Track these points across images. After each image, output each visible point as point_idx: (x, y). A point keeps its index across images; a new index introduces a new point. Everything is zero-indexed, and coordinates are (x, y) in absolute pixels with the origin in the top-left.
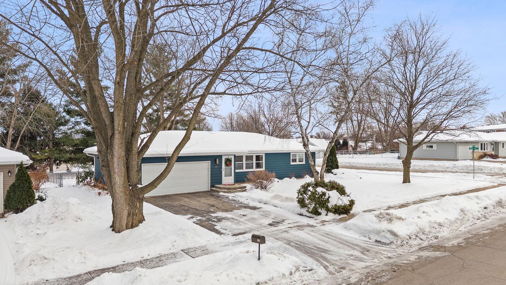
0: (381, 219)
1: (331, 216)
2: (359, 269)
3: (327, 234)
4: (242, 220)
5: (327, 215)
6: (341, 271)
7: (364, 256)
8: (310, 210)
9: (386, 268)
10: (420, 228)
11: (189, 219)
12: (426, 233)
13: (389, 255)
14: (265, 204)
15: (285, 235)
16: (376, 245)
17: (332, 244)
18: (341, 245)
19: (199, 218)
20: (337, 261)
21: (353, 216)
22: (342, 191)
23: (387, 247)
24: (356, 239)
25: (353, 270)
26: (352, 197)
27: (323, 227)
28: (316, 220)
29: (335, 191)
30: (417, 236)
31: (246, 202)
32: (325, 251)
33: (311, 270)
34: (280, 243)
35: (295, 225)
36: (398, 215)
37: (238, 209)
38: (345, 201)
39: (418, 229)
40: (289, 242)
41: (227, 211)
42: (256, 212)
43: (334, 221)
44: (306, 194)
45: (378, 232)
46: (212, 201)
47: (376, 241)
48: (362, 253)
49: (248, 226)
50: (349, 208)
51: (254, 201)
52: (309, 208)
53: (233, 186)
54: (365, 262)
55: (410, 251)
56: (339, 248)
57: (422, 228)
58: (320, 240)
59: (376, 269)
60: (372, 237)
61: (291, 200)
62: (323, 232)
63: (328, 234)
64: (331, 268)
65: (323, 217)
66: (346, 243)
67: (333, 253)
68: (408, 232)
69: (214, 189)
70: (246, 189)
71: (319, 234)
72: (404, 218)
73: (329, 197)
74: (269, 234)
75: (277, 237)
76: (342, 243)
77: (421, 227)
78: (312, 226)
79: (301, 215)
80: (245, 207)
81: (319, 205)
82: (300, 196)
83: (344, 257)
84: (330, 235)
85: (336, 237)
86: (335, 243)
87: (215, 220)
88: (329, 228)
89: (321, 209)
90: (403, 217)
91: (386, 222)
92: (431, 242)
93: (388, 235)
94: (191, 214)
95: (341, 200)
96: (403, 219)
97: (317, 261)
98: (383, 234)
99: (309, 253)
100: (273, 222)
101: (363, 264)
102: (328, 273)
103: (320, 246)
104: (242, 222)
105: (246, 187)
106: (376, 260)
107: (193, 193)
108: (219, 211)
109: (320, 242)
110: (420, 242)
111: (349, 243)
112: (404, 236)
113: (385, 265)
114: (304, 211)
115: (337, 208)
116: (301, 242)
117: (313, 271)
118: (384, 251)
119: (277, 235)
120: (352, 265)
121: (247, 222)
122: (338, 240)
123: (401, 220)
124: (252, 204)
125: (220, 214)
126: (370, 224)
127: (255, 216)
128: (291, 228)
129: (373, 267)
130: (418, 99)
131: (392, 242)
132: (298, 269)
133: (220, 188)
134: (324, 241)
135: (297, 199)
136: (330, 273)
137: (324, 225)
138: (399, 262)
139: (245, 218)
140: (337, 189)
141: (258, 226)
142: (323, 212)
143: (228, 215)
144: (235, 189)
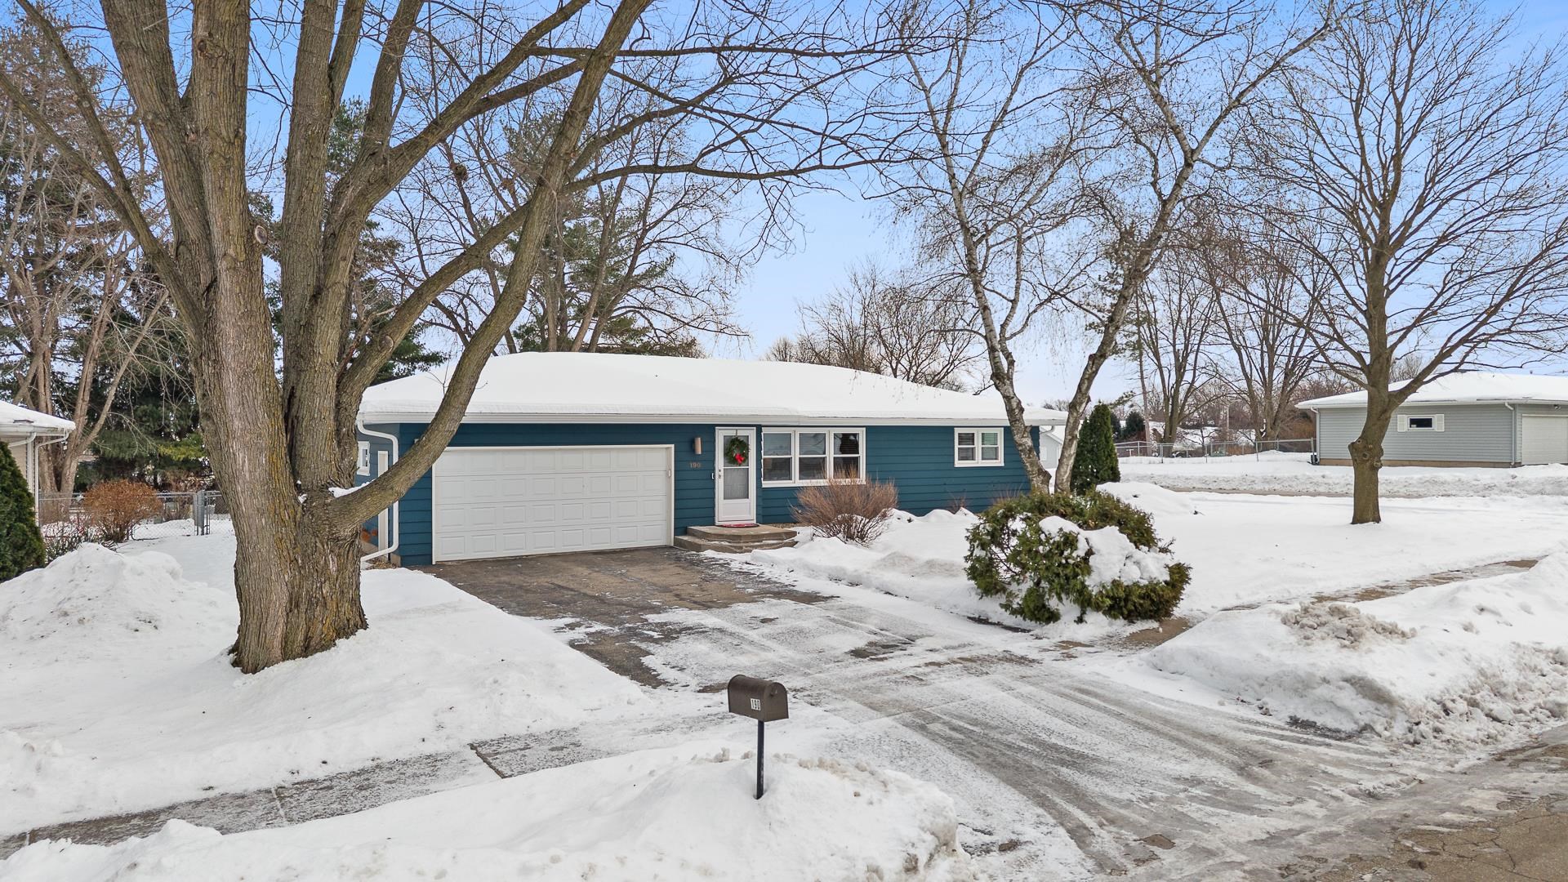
0: (1309, 632)
1: (1098, 624)
2: (1239, 848)
3: (1082, 691)
4: (753, 635)
5: (1080, 620)
6: (1154, 857)
7: (1251, 788)
8: (1016, 603)
9: (1367, 846)
10: (1482, 673)
11: (559, 630)
12: (1509, 690)
13: (1369, 784)
14: (852, 584)
15: (912, 692)
16: (1298, 741)
17: (1106, 733)
18: (1144, 737)
19: (597, 627)
20: (1129, 804)
21: (1184, 625)
22: (1139, 531)
23: (1348, 749)
24: (1206, 711)
25: (1210, 853)
26: (1179, 556)
27: (1066, 666)
28: (1038, 638)
29: (1112, 531)
30: (1473, 704)
31: (785, 579)
32: (1078, 760)
33: (1010, 846)
34: (887, 721)
35: (956, 655)
36: (1379, 619)
37: (751, 599)
38: (1151, 568)
39: (1472, 673)
40: (922, 722)
41: (710, 607)
42: (814, 610)
43: (1110, 641)
44: (1000, 545)
45: (1301, 686)
46: (669, 574)
47: (1295, 722)
48: (1242, 771)
49: (770, 656)
50: (1169, 594)
51: (815, 577)
52: (1011, 594)
53: (752, 531)
54: (1262, 813)
55: (1457, 768)
56: (1134, 746)
57: (1489, 672)
58: (1055, 713)
59: (1323, 849)
60: (1271, 703)
61: (947, 569)
62: (1067, 681)
63: (1087, 692)
64: (1105, 840)
65: (1066, 628)
66: (1166, 729)
67: (1111, 769)
68: (1436, 687)
69: (685, 538)
70: (796, 539)
71: (1047, 690)
72: (1406, 630)
73: (1090, 553)
74: (847, 686)
75: (878, 698)
76: (1147, 728)
77: (1484, 665)
78: (1023, 660)
79: (982, 621)
80: (778, 595)
81: (1051, 582)
82: (978, 552)
83: (1162, 788)
84: (1096, 695)
85: (1118, 703)
86: (1118, 726)
87: (656, 635)
88: (1090, 667)
89: (1060, 599)
90: (1404, 626)
91: (1332, 644)
92: (1536, 729)
93: (1348, 698)
94: (575, 614)
95: (1137, 563)
96: (1403, 634)
97: (1042, 805)
98: (1322, 691)
99: (1004, 766)
100: (871, 644)
101: (1253, 826)
102: (1090, 864)
103: (1053, 740)
104: (752, 643)
105: (794, 534)
106: (1311, 806)
107: (614, 552)
108: (681, 606)
109: (1056, 724)
110: (1493, 728)
111: (1179, 727)
112: (1420, 699)
113: (1362, 828)
114: (992, 607)
115: (1122, 595)
116: (975, 722)
117: (1021, 853)
118: (1339, 763)
119: (878, 691)
120: (1204, 826)
121: (769, 643)
122: (1128, 714)
123: (1397, 639)
124: (805, 585)
125: (681, 616)
126: (1265, 653)
127: (805, 624)
128: (939, 665)
129: (1302, 838)
130: (1407, 224)
131: (1367, 728)
132: (944, 844)
133: (705, 535)
134: (1069, 718)
135: (968, 565)
136: (1102, 863)
137: (1070, 657)
138: (1425, 816)
139: (767, 629)
140: (1123, 525)
141: (806, 658)
142: (1067, 608)
143: (708, 619)
144: (758, 538)
